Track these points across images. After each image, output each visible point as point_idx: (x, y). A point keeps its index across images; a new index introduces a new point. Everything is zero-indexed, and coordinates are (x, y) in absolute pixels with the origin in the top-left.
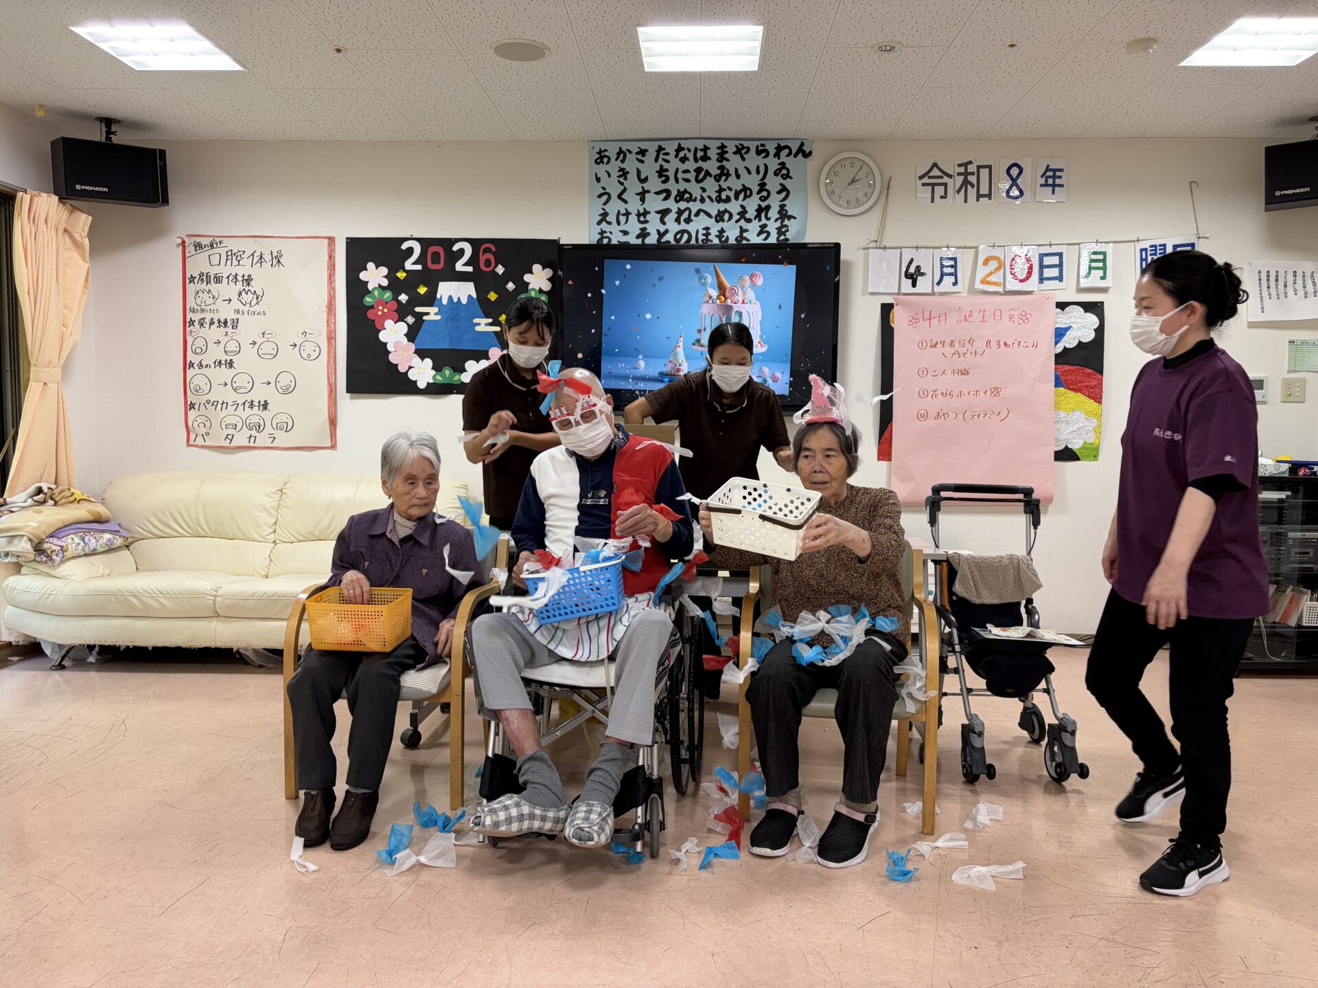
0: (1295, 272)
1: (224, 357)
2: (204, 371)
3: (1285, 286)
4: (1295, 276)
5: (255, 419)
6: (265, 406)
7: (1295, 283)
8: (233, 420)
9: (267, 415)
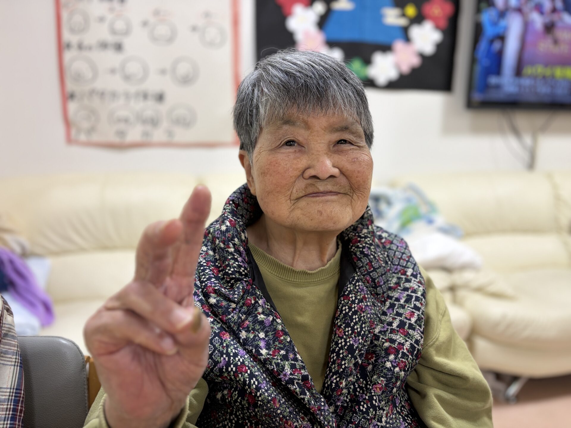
1: (110, 39)
2: (86, 54)
5: (149, 113)
6: (160, 98)
8: (123, 113)
9: (163, 108)
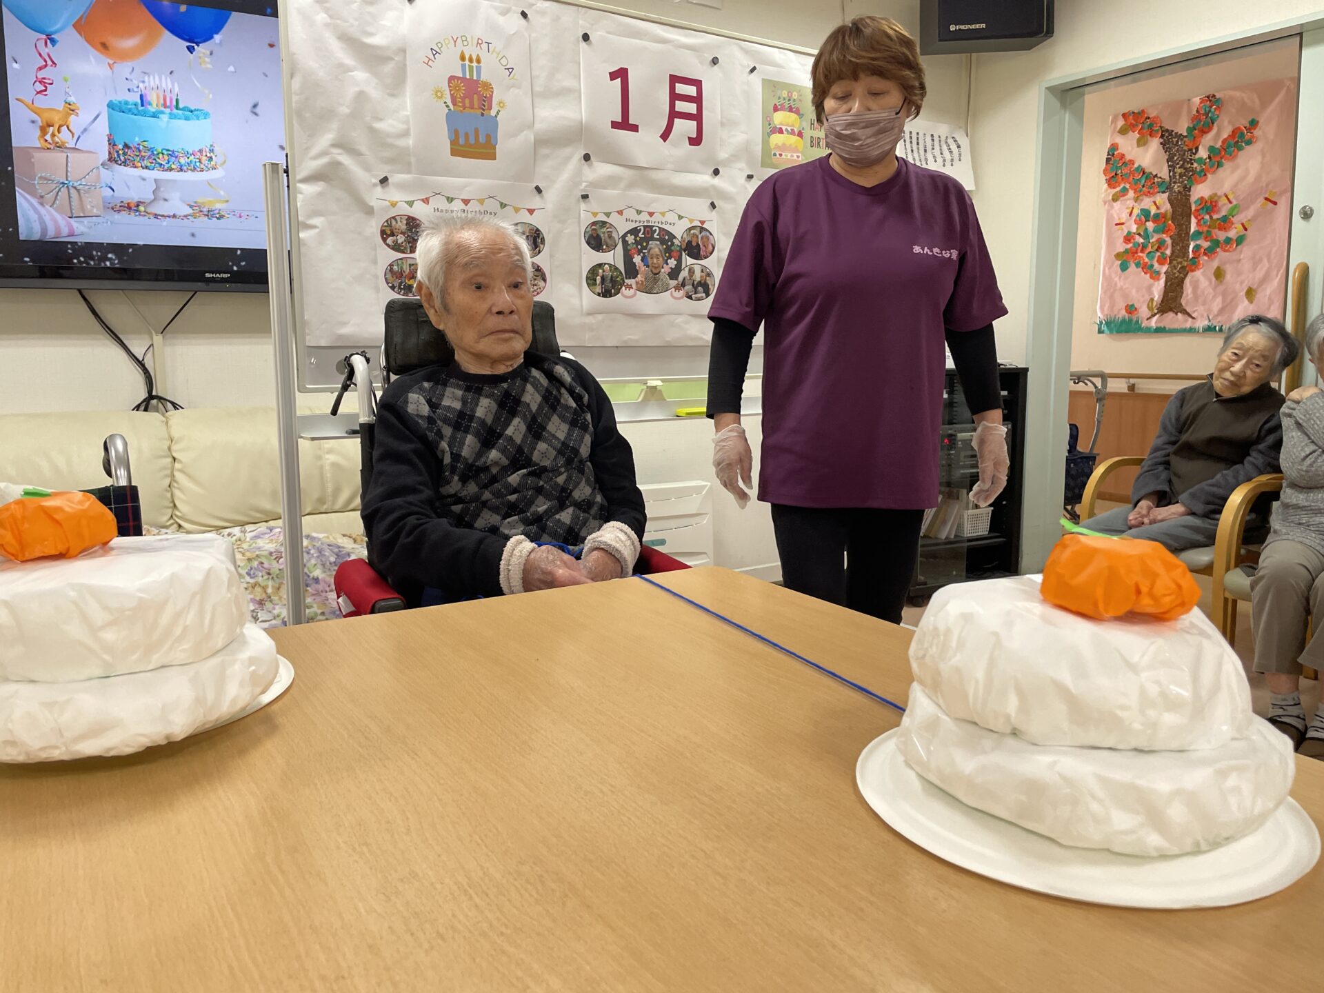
0: (932, 135)
3: (925, 151)
4: (933, 140)
7: (933, 149)
